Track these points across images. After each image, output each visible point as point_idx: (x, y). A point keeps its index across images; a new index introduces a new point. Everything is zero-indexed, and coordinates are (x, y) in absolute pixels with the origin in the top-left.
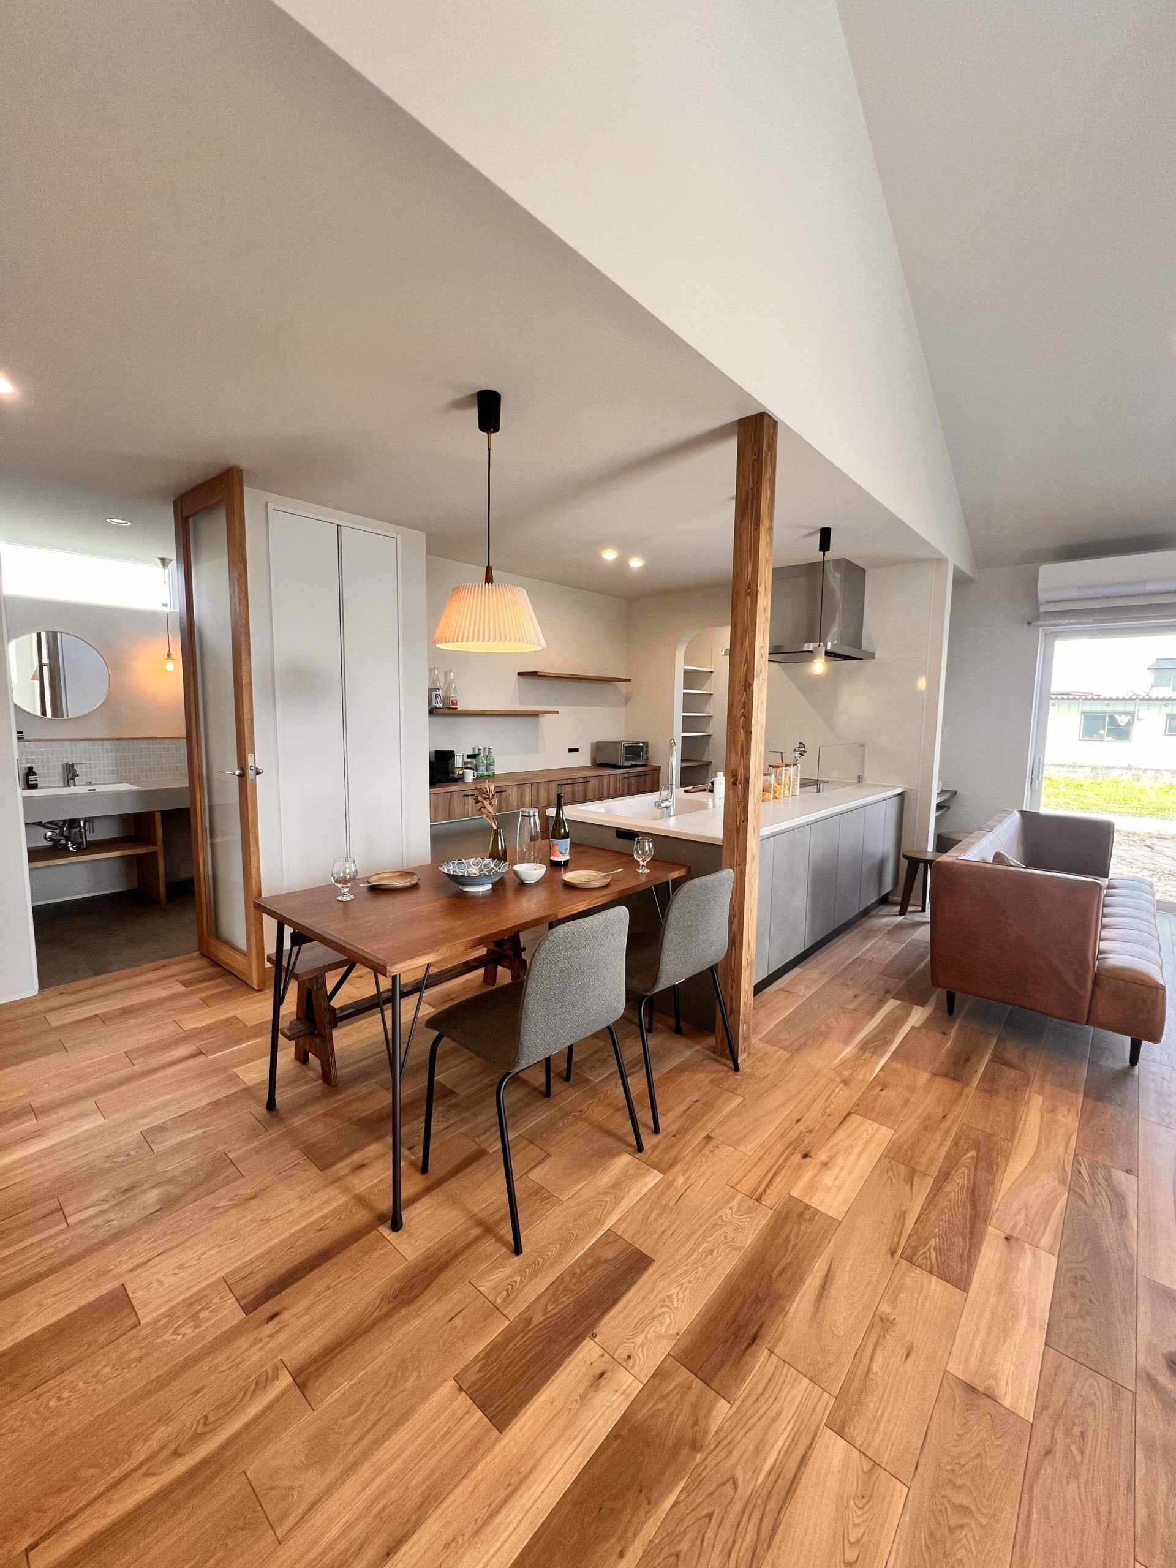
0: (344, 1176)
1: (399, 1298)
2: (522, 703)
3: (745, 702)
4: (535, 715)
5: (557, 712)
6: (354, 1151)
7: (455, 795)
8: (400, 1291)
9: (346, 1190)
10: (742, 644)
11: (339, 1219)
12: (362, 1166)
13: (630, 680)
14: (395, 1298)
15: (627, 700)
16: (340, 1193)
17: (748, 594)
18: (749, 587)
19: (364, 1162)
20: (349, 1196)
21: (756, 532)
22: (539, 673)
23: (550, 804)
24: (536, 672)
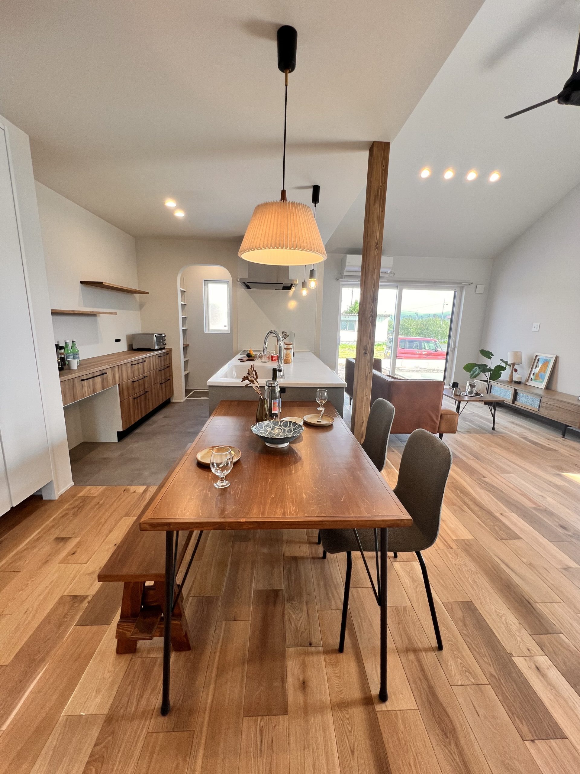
0: (305, 703)
1: (448, 734)
2: (85, 306)
3: (372, 309)
4: (93, 315)
5: (116, 313)
6: (283, 680)
7: (76, 381)
8: (443, 731)
9: (321, 709)
10: (372, 275)
11: (350, 732)
12: (304, 683)
13: (147, 293)
14: (447, 737)
15: (141, 306)
16: (322, 716)
17: (377, 248)
18: (377, 244)
19: (301, 679)
20: (329, 711)
21: (383, 213)
22: (104, 284)
23: (128, 379)
24: (102, 283)
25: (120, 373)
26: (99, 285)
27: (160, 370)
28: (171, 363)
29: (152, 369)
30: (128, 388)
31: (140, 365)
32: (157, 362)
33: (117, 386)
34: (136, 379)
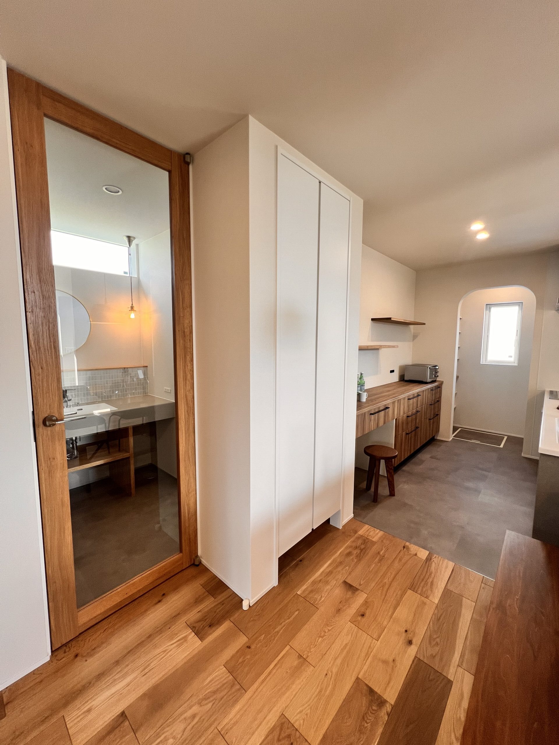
4: (378, 348)
5: (397, 346)
13: (424, 324)
15: (415, 337)
22: (392, 319)
23: (404, 413)
24: (390, 318)
25: (399, 407)
26: (387, 320)
27: (430, 405)
28: (440, 397)
29: (424, 404)
30: (403, 423)
31: (415, 400)
32: (429, 396)
33: (395, 420)
34: (410, 413)
